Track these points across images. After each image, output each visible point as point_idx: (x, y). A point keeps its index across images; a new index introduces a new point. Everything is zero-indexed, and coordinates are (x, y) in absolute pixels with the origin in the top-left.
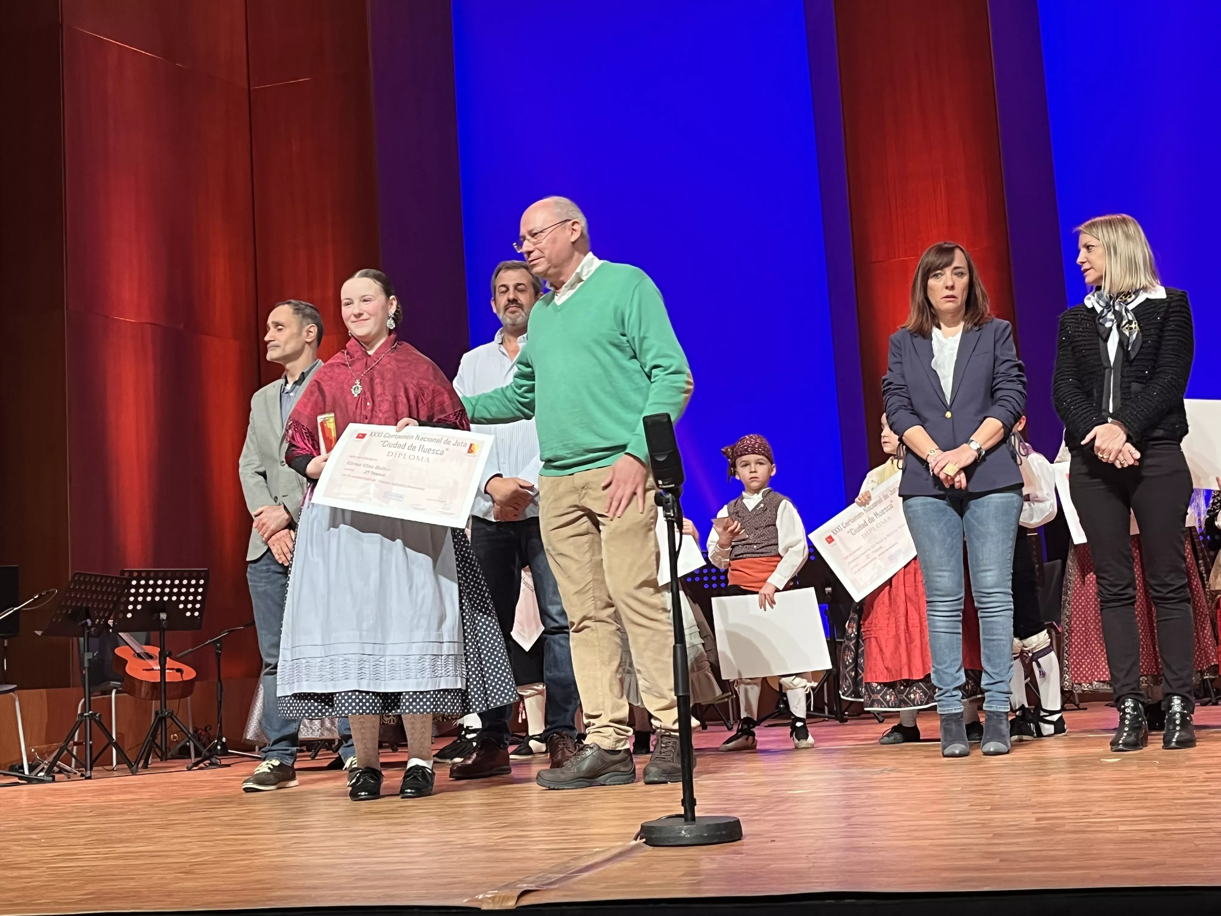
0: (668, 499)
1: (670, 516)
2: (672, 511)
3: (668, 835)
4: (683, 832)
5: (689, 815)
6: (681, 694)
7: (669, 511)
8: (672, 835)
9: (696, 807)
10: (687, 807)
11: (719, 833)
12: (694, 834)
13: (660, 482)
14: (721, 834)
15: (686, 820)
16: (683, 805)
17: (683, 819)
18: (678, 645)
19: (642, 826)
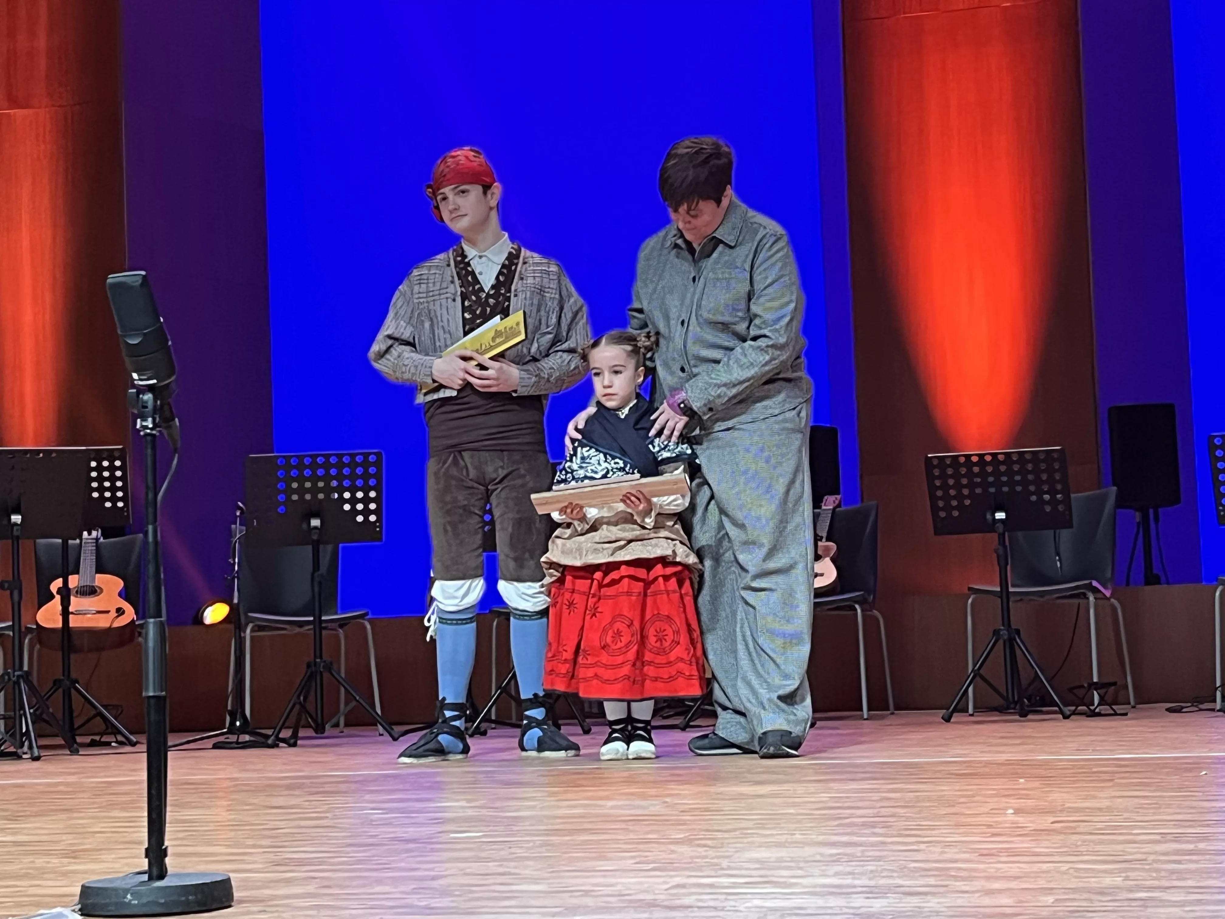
0: (146, 402)
1: (146, 427)
2: (150, 419)
3: (107, 901)
4: (129, 896)
5: (155, 872)
6: (151, 694)
7: (146, 420)
8: (114, 900)
9: (167, 860)
10: (153, 861)
11: (183, 899)
12: (145, 901)
13: (135, 376)
14: (187, 900)
15: (150, 879)
16: (146, 856)
17: (145, 877)
18: (152, 620)
19: (83, 886)
